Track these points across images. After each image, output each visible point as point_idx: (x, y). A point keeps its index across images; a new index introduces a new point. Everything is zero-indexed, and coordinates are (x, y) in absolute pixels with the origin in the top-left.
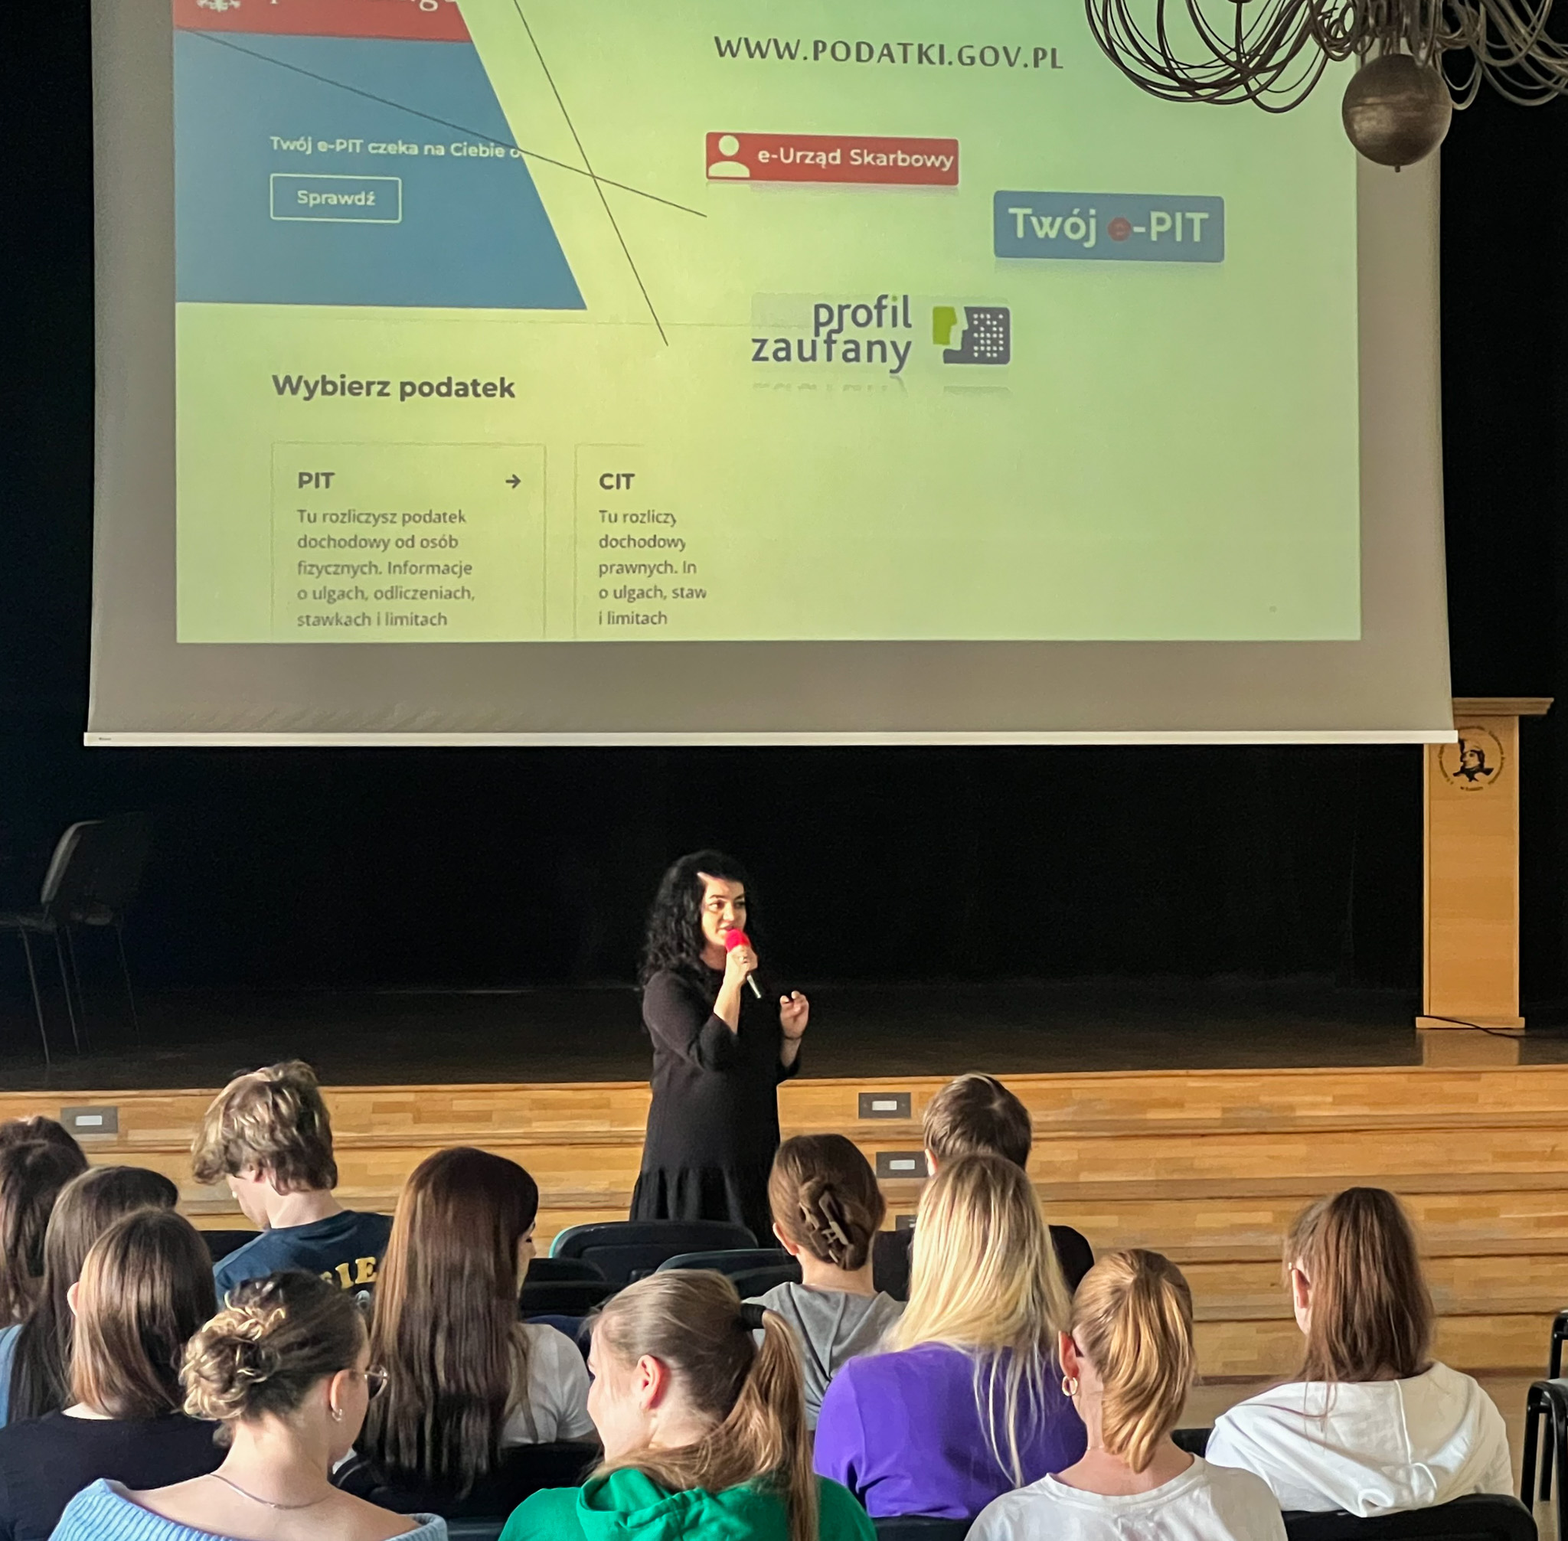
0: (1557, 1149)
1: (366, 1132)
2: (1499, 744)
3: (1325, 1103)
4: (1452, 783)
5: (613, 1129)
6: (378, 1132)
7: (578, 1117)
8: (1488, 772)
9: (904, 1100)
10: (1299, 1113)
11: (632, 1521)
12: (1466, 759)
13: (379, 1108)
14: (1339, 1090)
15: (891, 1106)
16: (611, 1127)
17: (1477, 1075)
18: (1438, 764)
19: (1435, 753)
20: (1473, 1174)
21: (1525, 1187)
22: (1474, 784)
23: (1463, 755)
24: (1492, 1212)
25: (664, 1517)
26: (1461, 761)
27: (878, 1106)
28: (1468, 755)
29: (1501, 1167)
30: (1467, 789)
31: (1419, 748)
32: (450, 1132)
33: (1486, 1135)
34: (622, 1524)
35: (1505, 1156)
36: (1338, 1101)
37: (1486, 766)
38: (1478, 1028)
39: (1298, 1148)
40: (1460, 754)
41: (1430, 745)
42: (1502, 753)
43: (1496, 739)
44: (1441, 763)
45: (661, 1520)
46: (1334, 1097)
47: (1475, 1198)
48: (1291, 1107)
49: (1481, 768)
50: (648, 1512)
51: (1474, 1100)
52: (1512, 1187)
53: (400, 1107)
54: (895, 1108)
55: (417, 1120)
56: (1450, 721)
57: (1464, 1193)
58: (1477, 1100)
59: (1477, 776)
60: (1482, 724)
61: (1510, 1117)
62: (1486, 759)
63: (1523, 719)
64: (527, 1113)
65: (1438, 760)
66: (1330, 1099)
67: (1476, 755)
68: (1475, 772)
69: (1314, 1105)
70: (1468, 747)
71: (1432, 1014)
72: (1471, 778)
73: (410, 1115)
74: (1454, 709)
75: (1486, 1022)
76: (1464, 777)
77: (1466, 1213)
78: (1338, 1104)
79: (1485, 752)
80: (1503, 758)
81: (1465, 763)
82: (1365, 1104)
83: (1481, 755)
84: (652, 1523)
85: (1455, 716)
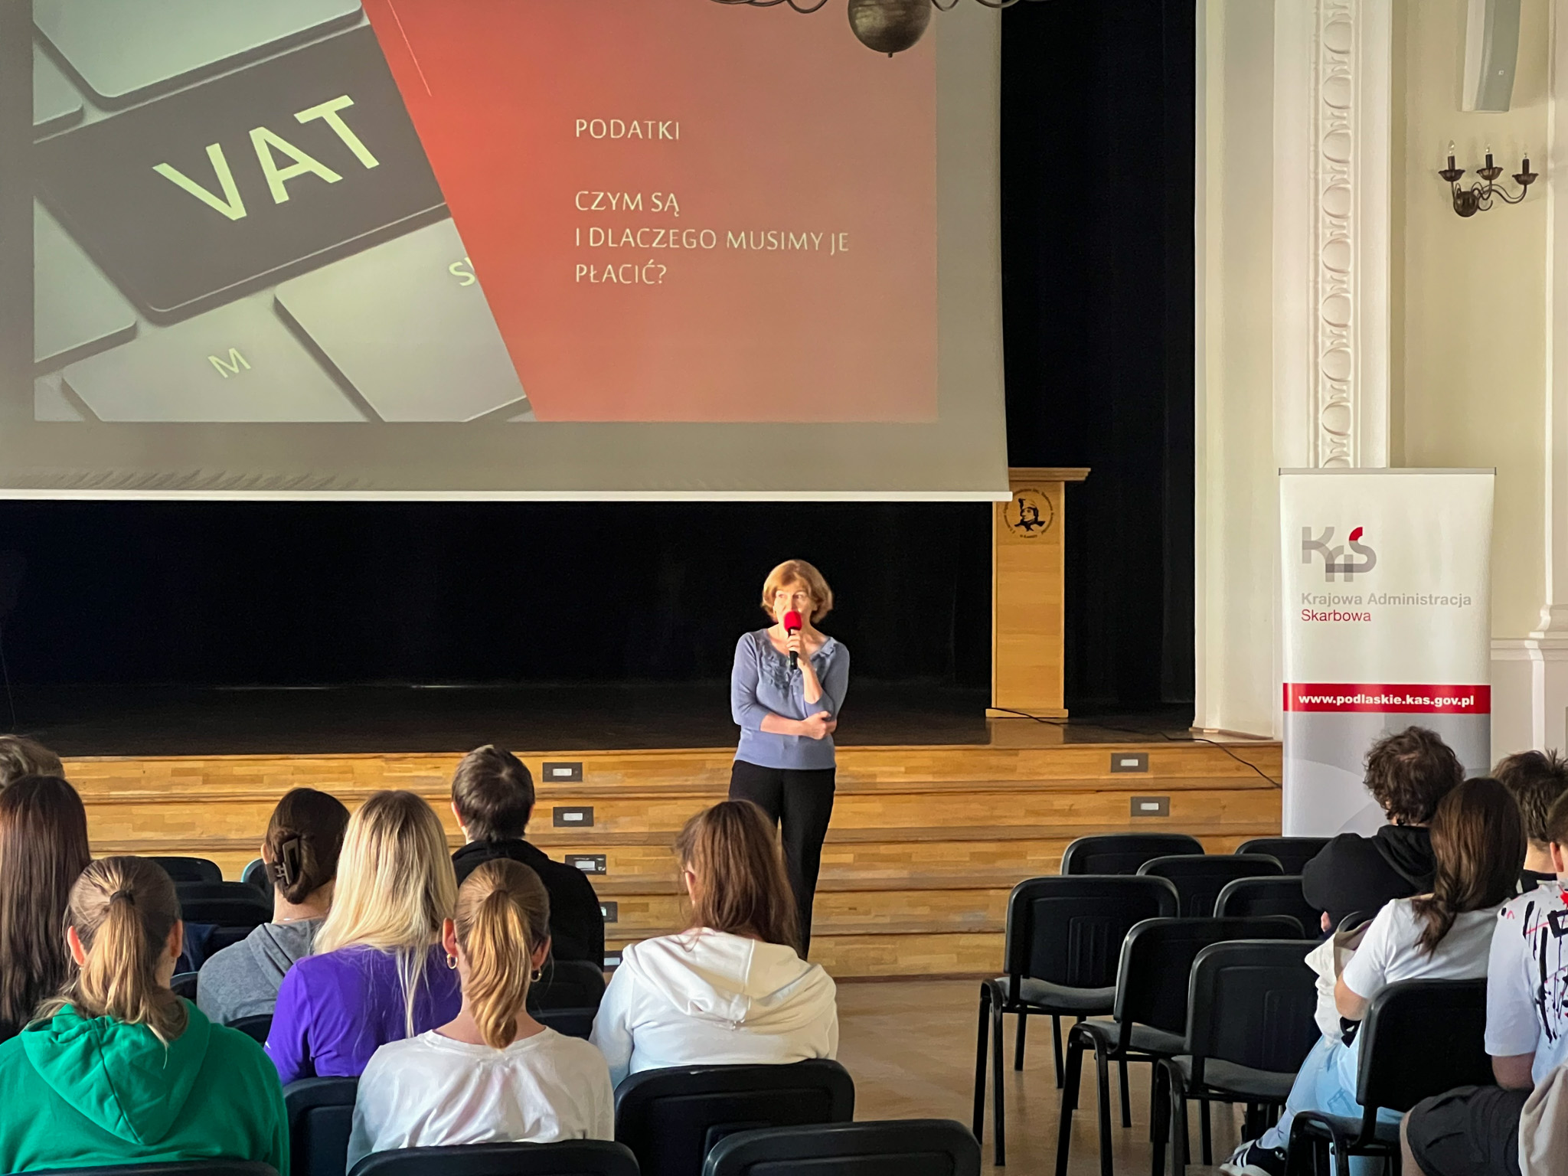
0: (1073, 808)
1: (167, 791)
2: (1049, 502)
3: (899, 772)
4: (1014, 532)
5: (356, 789)
6: (176, 791)
7: (331, 780)
8: (1041, 524)
9: (577, 768)
10: (878, 780)
11: (61, 1037)
12: (1024, 514)
13: (176, 772)
14: (913, 763)
15: (568, 772)
16: (354, 787)
17: (1016, 752)
18: (1003, 518)
19: (1001, 510)
20: (1009, 826)
21: (1046, 836)
22: (1030, 533)
23: (1022, 511)
24: (1021, 855)
25: (87, 1034)
26: (1021, 515)
27: (557, 772)
28: (1026, 511)
29: (1031, 821)
30: (1025, 537)
31: (989, 504)
32: (230, 790)
33: (1020, 797)
34: (53, 1039)
35: (1036, 813)
36: (909, 771)
37: (1040, 519)
38: (1031, 717)
39: (875, 806)
40: (1020, 511)
41: (997, 503)
42: (1052, 510)
43: (1047, 498)
44: (1005, 517)
45: (84, 1036)
46: (906, 768)
47: (1007, 844)
48: (874, 776)
49: (1036, 521)
50: (73, 1031)
51: (1013, 770)
52: (1036, 836)
53: (192, 772)
54: (570, 774)
55: (206, 782)
56: (1007, 485)
57: (1000, 840)
58: (1016, 769)
59: (1032, 527)
60: (1037, 488)
61: (1040, 784)
62: (1039, 514)
63: (1067, 484)
64: (290, 777)
65: (1003, 514)
66: (903, 769)
67: (1032, 511)
68: (1032, 524)
69: (892, 774)
70: (1026, 505)
71: (998, 707)
72: (1028, 528)
73: (201, 778)
74: (1010, 476)
75: (1039, 713)
76: (1023, 528)
77: (1002, 856)
78: (909, 773)
79: (1038, 508)
80: (1052, 514)
81: (1023, 517)
82: (929, 773)
83: (1036, 511)
84: (77, 1039)
85: (1010, 481)
